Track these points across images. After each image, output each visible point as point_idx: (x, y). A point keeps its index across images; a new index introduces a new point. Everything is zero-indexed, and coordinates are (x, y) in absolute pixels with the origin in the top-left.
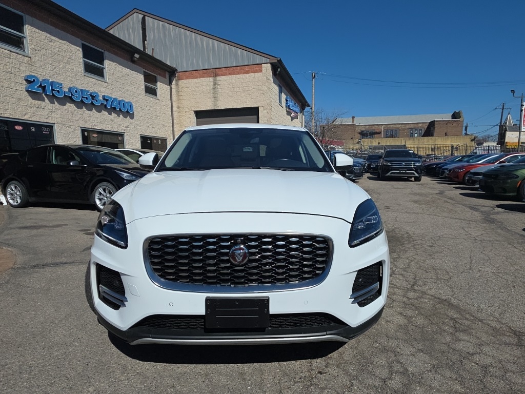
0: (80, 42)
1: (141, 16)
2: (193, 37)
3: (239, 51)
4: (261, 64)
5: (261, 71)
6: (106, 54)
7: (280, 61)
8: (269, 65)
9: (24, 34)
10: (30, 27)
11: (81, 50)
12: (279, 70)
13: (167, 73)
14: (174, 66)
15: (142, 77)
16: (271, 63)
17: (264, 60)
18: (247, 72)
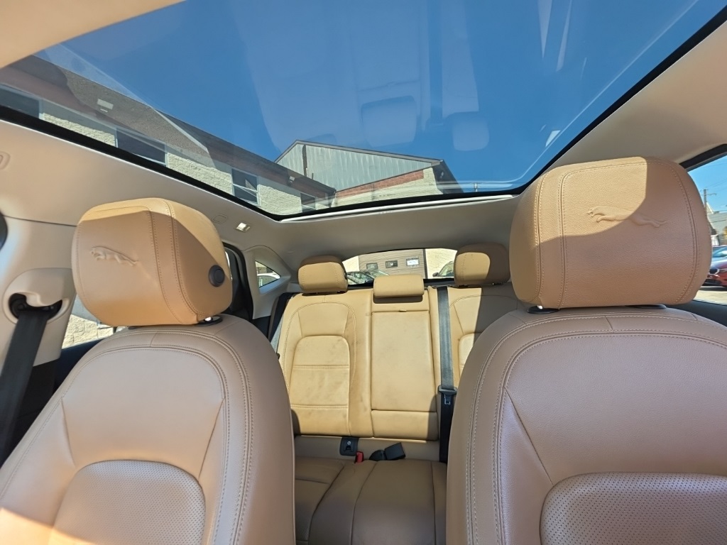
0: (230, 168)
1: (302, 146)
2: (350, 156)
3: (397, 160)
4: (422, 170)
5: (422, 177)
6: (260, 178)
7: (443, 164)
8: (431, 169)
9: (164, 162)
10: (172, 155)
11: (231, 175)
12: (442, 174)
13: (326, 194)
14: (333, 187)
15: (299, 199)
16: (433, 167)
17: (426, 165)
18: (407, 181)
